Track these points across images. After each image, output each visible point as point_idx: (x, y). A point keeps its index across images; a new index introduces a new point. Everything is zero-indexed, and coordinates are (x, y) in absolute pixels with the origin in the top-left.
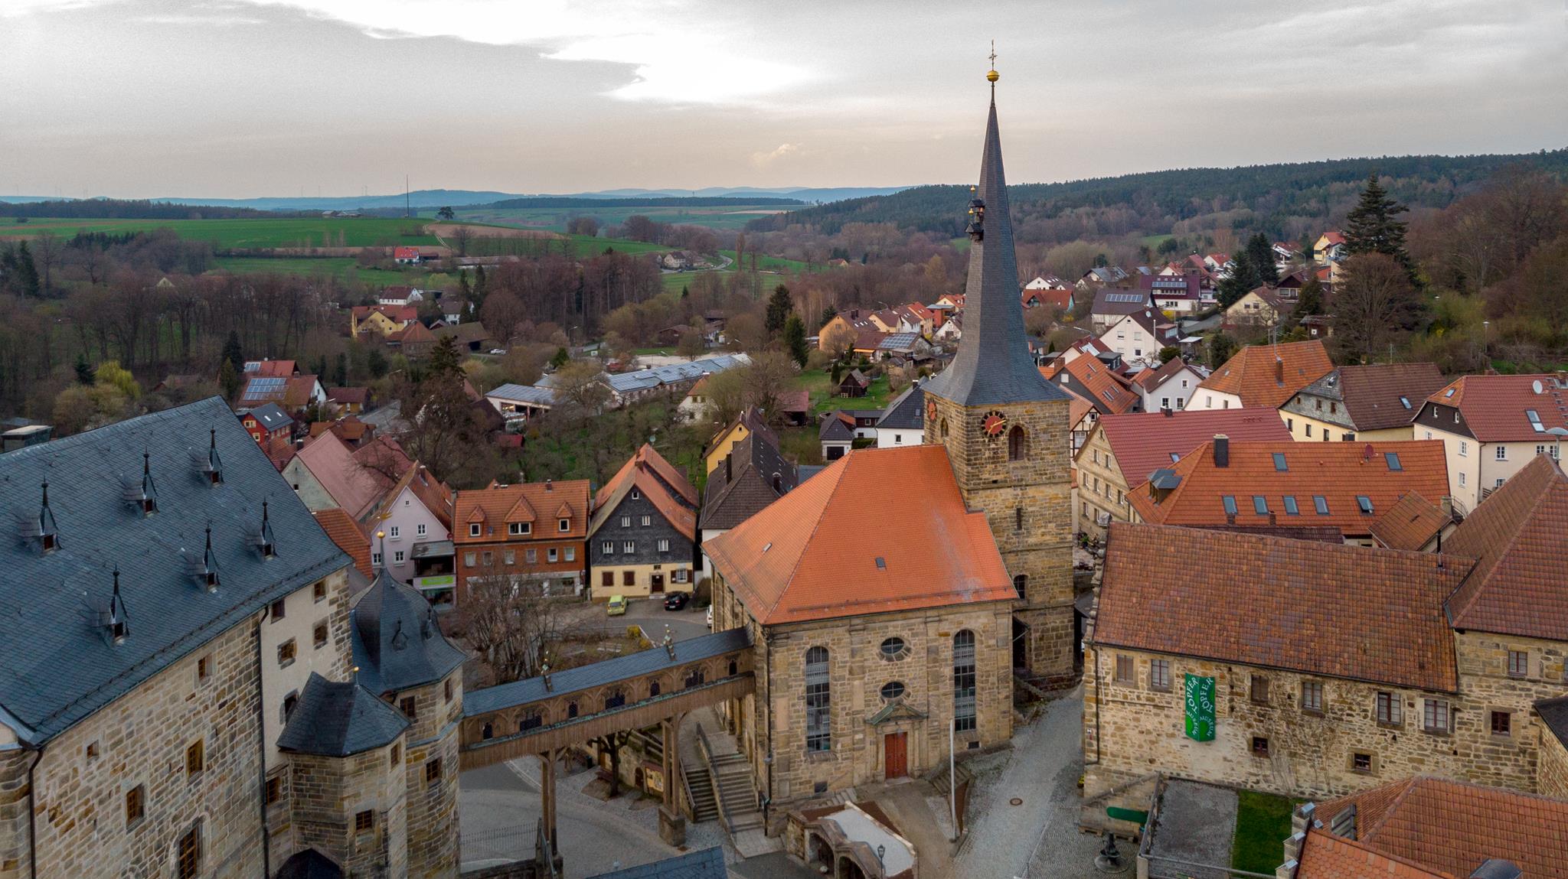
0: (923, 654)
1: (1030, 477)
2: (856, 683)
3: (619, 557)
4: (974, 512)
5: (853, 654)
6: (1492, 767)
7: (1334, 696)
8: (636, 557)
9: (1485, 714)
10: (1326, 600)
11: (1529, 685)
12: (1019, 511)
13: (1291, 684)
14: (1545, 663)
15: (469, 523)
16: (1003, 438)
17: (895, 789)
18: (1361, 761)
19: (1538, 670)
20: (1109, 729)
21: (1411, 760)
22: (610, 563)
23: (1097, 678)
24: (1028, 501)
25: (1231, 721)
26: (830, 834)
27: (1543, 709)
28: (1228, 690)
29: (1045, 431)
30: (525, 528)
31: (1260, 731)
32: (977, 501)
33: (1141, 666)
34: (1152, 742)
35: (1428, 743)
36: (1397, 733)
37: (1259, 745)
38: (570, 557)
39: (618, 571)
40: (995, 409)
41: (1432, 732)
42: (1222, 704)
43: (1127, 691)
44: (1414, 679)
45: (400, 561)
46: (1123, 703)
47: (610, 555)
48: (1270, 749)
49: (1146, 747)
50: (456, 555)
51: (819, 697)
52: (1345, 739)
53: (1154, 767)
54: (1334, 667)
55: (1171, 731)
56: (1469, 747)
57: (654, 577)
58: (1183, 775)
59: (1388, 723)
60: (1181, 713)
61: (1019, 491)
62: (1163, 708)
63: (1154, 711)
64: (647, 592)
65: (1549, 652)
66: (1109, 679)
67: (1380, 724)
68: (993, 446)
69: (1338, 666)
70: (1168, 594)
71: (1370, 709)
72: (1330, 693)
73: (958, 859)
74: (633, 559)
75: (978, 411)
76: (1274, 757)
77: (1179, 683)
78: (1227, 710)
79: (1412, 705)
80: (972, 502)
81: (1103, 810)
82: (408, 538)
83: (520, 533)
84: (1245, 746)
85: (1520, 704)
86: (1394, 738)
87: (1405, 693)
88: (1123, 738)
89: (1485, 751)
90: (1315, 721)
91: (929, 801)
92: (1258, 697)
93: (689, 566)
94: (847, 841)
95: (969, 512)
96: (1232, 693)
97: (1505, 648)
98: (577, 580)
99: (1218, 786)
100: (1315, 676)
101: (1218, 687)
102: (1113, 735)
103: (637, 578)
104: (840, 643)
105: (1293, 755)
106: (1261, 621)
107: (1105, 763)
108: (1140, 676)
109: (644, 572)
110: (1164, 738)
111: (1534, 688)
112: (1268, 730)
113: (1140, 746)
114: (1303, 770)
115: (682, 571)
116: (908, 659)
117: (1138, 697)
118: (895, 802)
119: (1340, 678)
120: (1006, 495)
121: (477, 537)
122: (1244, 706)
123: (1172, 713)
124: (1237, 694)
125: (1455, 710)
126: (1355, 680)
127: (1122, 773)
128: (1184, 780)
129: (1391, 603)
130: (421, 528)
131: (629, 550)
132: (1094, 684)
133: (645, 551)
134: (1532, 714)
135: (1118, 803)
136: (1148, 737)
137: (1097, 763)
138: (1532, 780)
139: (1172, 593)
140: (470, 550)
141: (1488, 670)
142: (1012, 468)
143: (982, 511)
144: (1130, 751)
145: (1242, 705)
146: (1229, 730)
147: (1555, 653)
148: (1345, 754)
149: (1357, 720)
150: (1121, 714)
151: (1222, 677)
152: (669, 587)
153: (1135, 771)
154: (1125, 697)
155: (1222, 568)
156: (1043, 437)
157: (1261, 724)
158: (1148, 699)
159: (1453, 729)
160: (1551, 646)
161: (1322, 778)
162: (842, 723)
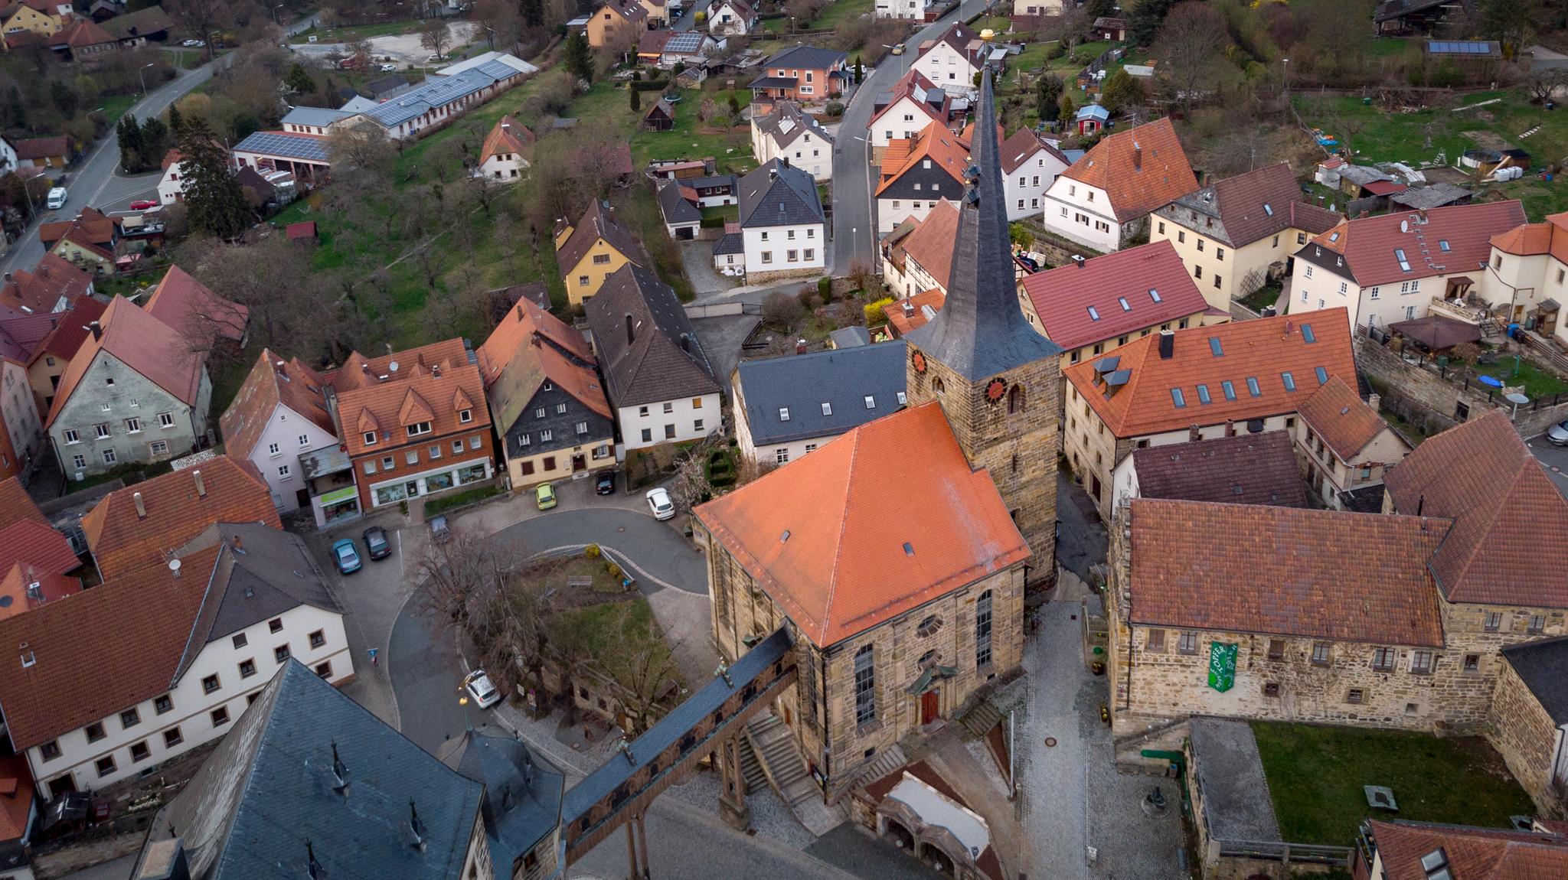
0: (953, 622)
1: (1025, 426)
2: (899, 664)
3: (537, 446)
4: (977, 470)
5: (896, 642)
6: (1460, 693)
7: (1341, 652)
8: (556, 444)
9: (1461, 657)
10: (1330, 566)
11: (1499, 636)
12: (1014, 457)
13: (1306, 646)
14: (1515, 620)
15: (362, 433)
16: (1004, 400)
17: (934, 738)
18: (1355, 695)
19: (1509, 625)
20: (1140, 684)
21: (1395, 692)
22: (529, 454)
23: (1131, 647)
24: (1022, 447)
25: (1249, 673)
26: (908, 821)
27: (1508, 652)
28: (1249, 651)
29: (1038, 384)
30: (424, 426)
31: (1273, 678)
32: (979, 462)
33: (1172, 638)
34: (1177, 691)
35: (1412, 681)
36: (1388, 675)
37: (1271, 690)
38: (477, 445)
39: (538, 460)
40: (997, 376)
41: (1417, 672)
42: (1243, 662)
43: (1157, 656)
44: (1408, 635)
45: (285, 475)
46: (1153, 665)
47: (527, 446)
48: (1280, 691)
49: (1171, 695)
50: (354, 467)
51: (866, 683)
52: (1345, 681)
53: (1176, 709)
54: (1342, 631)
55: (1195, 682)
56: (1445, 681)
57: (575, 459)
58: (1202, 713)
59: (1383, 669)
60: (1205, 669)
61: (1015, 442)
62: (1189, 666)
63: (1180, 669)
64: (570, 473)
65: (1521, 613)
66: (1142, 648)
67: (1376, 669)
68: (995, 409)
69: (1346, 630)
70: (1191, 569)
71: (1369, 661)
72: (1337, 651)
73: (1024, 822)
74: (552, 446)
75: (982, 382)
76: (1282, 697)
77: (1205, 648)
78: (1246, 665)
79: (1404, 656)
80: (976, 462)
81: (1138, 753)
82: (290, 452)
83: (420, 432)
84: (1259, 689)
85: (1489, 650)
86: (1386, 678)
87: (1399, 648)
88: (1150, 689)
89: (1457, 682)
90: (1322, 670)
91: (969, 746)
92: (1275, 656)
93: (610, 442)
94: (924, 824)
95: (973, 472)
96: (1252, 654)
97: (1486, 612)
98: (487, 467)
99: (1233, 719)
100: (1325, 637)
101: (1240, 650)
102: (1142, 688)
103: (557, 462)
104: (884, 640)
105: (1298, 694)
106: (1277, 590)
107: (1133, 708)
108: (1170, 645)
109: (564, 457)
110: (1188, 688)
111: (1503, 638)
112: (1280, 678)
113: (1166, 695)
114: (1305, 704)
115: (602, 447)
116: (940, 631)
117: (1167, 660)
118: (940, 755)
119: (1345, 639)
120: (1005, 447)
121: (375, 445)
122: (1262, 663)
123: (1197, 670)
124: (1257, 654)
125: (1438, 657)
126: (1360, 641)
127: (1149, 715)
128: (1202, 716)
129: (1384, 565)
130: (303, 439)
131: (547, 437)
132: (1128, 652)
133: (564, 437)
134: (1498, 655)
135: (1152, 746)
136: (1173, 688)
137: (1127, 708)
138: (1490, 699)
139: (1194, 567)
140: (369, 459)
141: (1470, 627)
142: (1011, 422)
143: (984, 467)
144: (1156, 698)
145: (1261, 662)
146: (1246, 679)
147: (1525, 613)
148: (1343, 691)
149: (1357, 668)
150: (1150, 673)
151: (1245, 642)
152: (592, 464)
153: (1160, 712)
154: (1156, 660)
155: (1237, 540)
156: (1037, 389)
157: (1274, 675)
158: (1176, 661)
159: (1434, 670)
160: (1523, 609)
161: (1321, 707)
162: (887, 698)
